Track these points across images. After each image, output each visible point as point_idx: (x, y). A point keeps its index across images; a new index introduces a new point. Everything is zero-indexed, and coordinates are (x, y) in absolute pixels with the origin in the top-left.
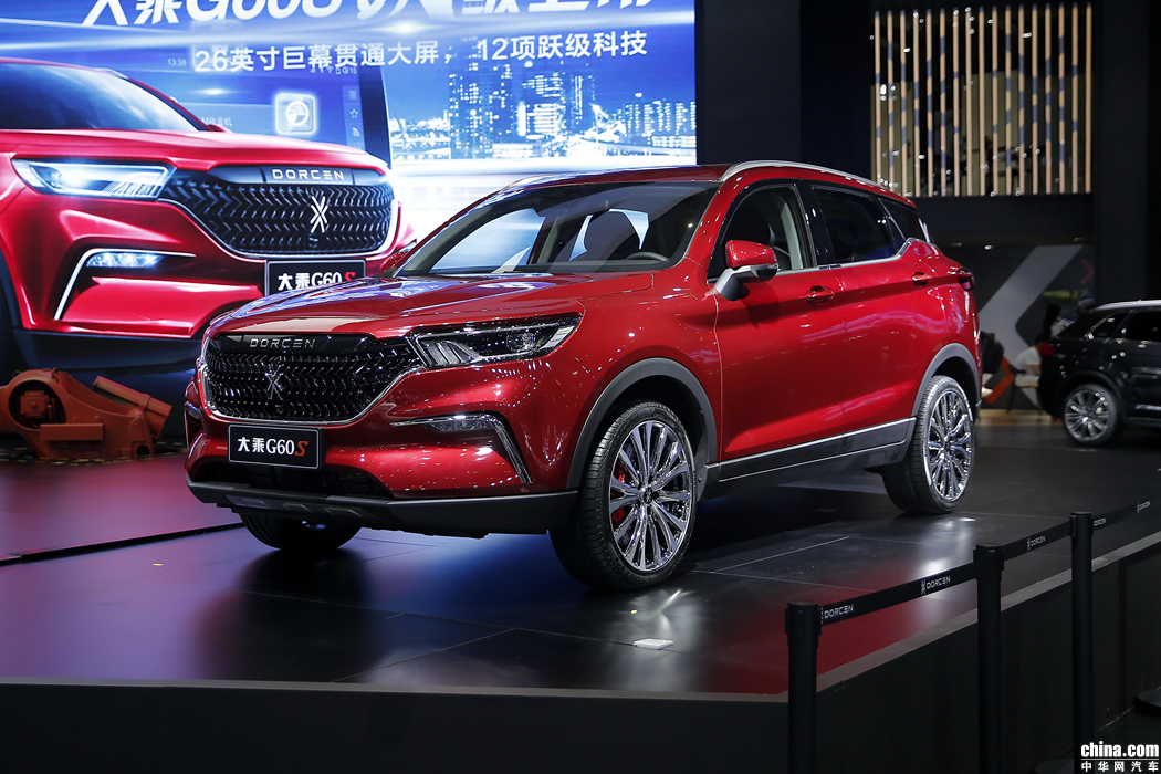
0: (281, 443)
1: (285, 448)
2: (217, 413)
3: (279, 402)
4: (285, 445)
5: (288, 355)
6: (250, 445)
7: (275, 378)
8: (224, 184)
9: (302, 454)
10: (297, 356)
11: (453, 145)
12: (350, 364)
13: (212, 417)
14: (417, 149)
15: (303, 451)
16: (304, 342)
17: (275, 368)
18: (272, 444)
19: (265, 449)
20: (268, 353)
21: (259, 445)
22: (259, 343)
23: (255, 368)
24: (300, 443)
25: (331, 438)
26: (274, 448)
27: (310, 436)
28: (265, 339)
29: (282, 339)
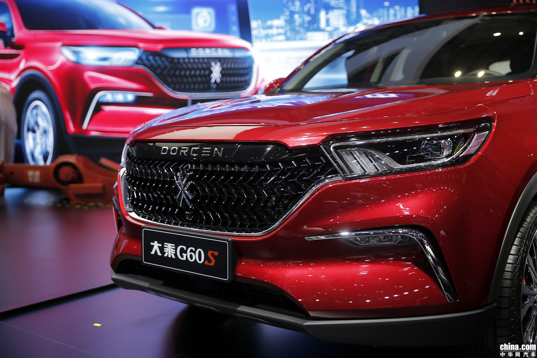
0: (191, 251)
1: (196, 256)
2: (133, 215)
3: (189, 210)
4: (195, 252)
5: (197, 164)
6: (162, 249)
7: (185, 186)
8: (167, 57)
9: (212, 264)
10: (206, 164)
11: (285, 34)
12: (260, 173)
13: (128, 218)
14: (267, 37)
15: (213, 261)
16: (212, 151)
17: (184, 175)
18: (182, 251)
19: (176, 255)
20: (178, 161)
21: (170, 250)
22: (169, 151)
23: (165, 175)
24: (210, 253)
25: (240, 250)
26: (184, 255)
27: (220, 247)
28: (175, 147)
29: (190, 147)
